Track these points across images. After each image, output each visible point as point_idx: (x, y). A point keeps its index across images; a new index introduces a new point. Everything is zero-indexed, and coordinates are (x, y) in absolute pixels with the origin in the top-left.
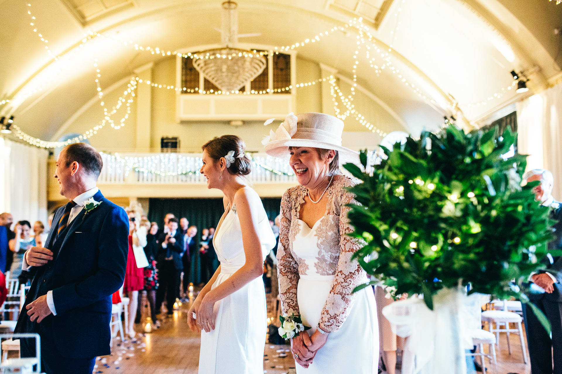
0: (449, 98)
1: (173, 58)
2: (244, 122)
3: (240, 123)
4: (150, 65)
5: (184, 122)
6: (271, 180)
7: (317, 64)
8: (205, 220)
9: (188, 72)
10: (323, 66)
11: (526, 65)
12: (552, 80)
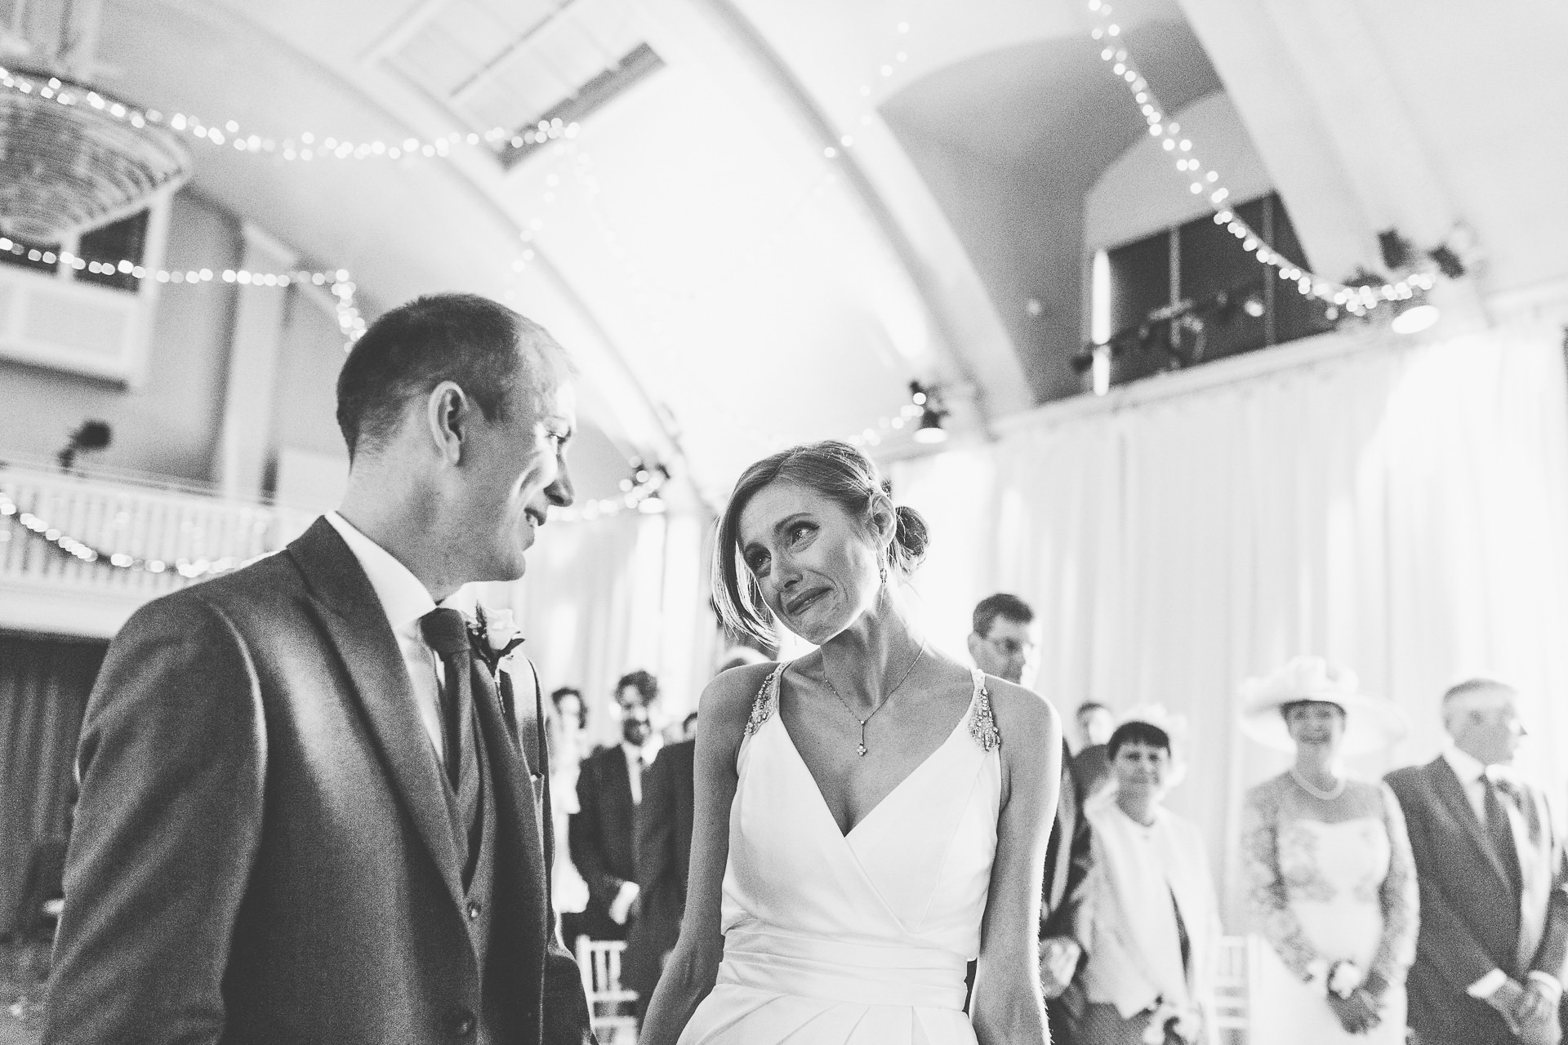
0: (662, 413)
7: (233, 221)
10: (252, 234)
11: (948, 372)
12: (1000, 425)
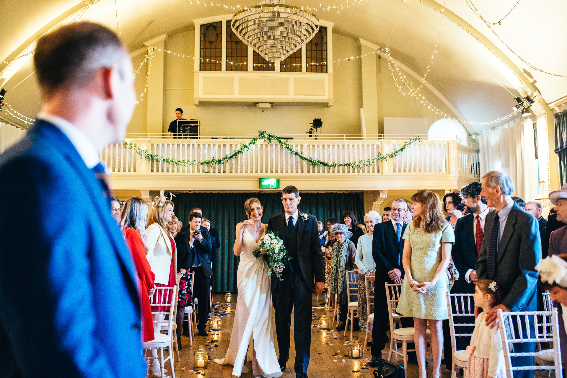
1: (190, 28)
2: (273, 105)
3: (268, 106)
4: (163, 37)
5: (203, 104)
6: (309, 172)
7: (356, 39)
8: (226, 218)
9: (208, 45)
10: (362, 41)
